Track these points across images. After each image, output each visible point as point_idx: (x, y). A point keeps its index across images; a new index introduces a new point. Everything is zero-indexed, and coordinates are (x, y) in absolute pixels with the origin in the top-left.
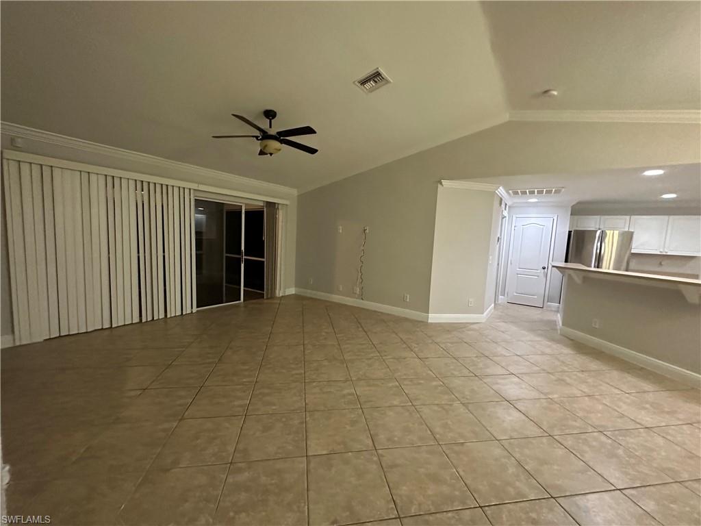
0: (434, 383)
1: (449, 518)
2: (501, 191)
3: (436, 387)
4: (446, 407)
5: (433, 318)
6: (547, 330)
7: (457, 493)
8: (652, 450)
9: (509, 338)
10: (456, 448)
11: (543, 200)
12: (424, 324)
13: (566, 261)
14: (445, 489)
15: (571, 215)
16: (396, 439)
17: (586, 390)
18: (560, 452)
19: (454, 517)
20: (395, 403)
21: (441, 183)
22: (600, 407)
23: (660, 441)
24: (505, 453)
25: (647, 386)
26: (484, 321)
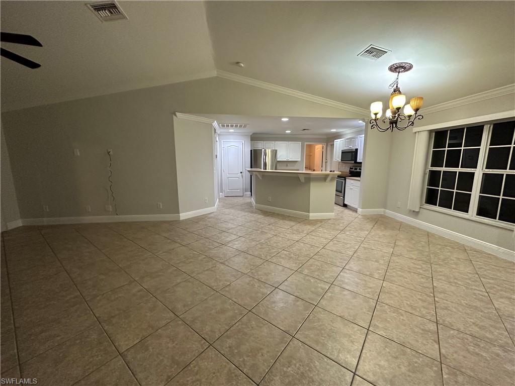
0: (200, 258)
1: (237, 326)
2: (215, 124)
3: (202, 260)
4: (213, 269)
5: (184, 216)
6: (248, 207)
7: (236, 311)
8: (300, 250)
9: (232, 217)
10: (227, 289)
11: (237, 131)
12: (178, 222)
13: (251, 168)
14: (230, 314)
15: (251, 140)
16: (189, 303)
17: (273, 233)
18: (272, 266)
19: (239, 324)
20: (178, 281)
21: (175, 115)
22: (280, 239)
23: (302, 244)
24: (251, 279)
25: (292, 223)
26: (215, 211)
